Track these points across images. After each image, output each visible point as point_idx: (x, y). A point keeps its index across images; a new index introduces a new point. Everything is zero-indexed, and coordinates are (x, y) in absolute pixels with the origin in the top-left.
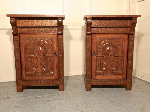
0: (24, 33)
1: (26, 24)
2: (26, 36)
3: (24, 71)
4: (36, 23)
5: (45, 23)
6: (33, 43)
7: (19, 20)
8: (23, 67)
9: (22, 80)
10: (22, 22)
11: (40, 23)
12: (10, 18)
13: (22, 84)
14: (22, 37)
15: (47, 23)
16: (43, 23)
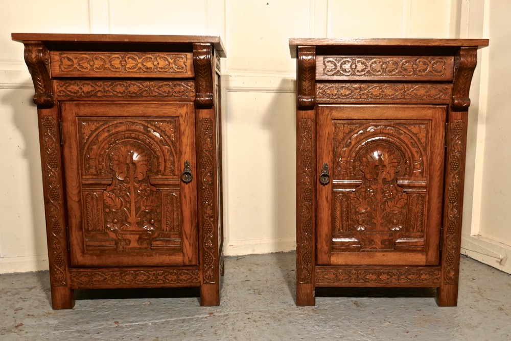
0: (76, 99)
1: (83, 67)
2: (85, 110)
3: (75, 236)
4: (116, 63)
5: (149, 64)
6: (106, 134)
7: (57, 53)
8: (74, 221)
9: (72, 265)
10: (69, 59)
11: (130, 63)
12: (25, 45)
13: (69, 281)
14: (70, 111)
15: (158, 64)
16: (145, 64)
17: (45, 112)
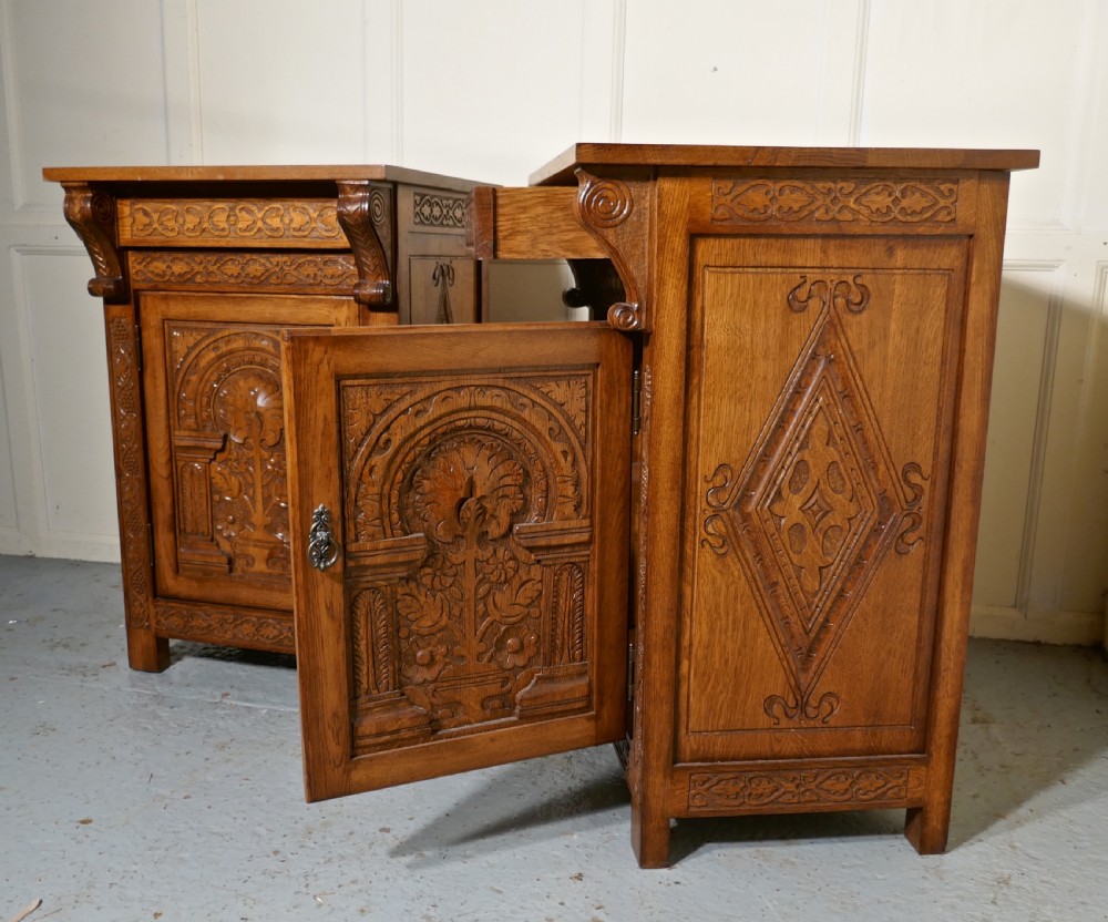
0: (162, 287)
1: (166, 228)
2: (177, 309)
3: (164, 540)
4: (221, 219)
5: (275, 222)
6: (213, 355)
7: (128, 202)
8: (163, 513)
9: (156, 592)
10: (146, 213)
11: (244, 220)
12: (67, 189)
13: (153, 622)
14: (153, 312)
15: (291, 220)
16: (268, 221)
17: (116, 310)
